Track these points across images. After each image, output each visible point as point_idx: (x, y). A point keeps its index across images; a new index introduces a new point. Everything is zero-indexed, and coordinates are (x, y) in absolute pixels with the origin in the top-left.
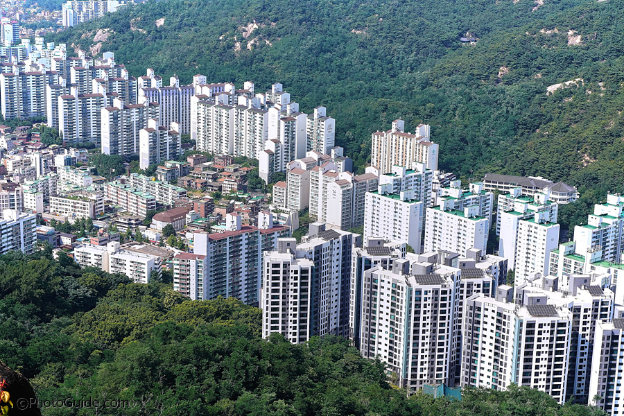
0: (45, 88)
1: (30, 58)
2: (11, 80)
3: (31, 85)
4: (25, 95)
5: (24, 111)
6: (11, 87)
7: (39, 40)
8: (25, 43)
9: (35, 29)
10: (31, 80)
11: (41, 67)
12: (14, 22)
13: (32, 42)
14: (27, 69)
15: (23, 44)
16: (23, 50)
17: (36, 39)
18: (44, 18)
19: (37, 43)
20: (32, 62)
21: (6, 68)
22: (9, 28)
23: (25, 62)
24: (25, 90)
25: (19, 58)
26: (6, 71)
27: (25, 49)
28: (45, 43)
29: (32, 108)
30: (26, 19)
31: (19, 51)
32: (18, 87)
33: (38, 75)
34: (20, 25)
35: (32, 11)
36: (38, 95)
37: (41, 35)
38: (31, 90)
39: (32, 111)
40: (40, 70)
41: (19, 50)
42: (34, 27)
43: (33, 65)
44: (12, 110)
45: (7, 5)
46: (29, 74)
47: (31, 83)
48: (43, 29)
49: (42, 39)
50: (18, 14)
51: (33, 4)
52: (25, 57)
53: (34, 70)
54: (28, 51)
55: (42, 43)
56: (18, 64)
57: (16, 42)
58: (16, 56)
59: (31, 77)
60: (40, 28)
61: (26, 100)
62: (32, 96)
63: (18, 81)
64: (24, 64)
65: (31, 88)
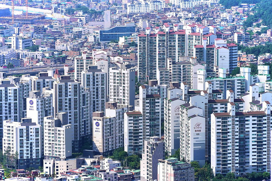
0: (269, 133)
1: (251, 93)
2: (224, 122)
3: (251, 130)
4: (242, 142)
5: (239, 163)
6: (225, 132)
7: (263, 69)
8: (245, 72)
9: (257, 55)
10: (251, 122)
11: (265, 105)
12: (232, 45)
13: (254, 71)
14: (247, 108)
15: (242, 74)
16: (243, 82)
17: (260, 68)
18: (270, 40)
19: (259, 72)
20: (253, 98)
21: (219, 105)
22: (226, 52)
23: (244, 98)
24: (242, 135)
25: (236, 93)
26: (219, 110)
27: (244, 80)
28: (270, 72)
29: (251, 161)
30: (246, 41)
31: (236, 84)
32: (233, 131)
33: (260, 116)
34: (239, 49)
35: (255, 30)
36: (259, 143)
37: (265, 62)
38: (251, 136)
39: (251, 164)
40: (263, 109)
41: (236, 82)
42: (257, 51)
43: (254, 102)
44: (224, 163)
45: (223, 23)
46: (249, 114)
47: (251, 126)
48: (268, 54)
49: (266, 68)
50: (236, 35)
51: (257, 21)
52: (244, 91)
53: (256, 109)
54: (249, 84)
55: (266, 73)
56: (235, 100)
57: (233, 71)
58: (232, 90)
59: (251, 118)
60: (265, 53)
61: (243, 150)
62: (251, 143)
63: (233, 124)
64: (241, 101)
65: (251, 133)
